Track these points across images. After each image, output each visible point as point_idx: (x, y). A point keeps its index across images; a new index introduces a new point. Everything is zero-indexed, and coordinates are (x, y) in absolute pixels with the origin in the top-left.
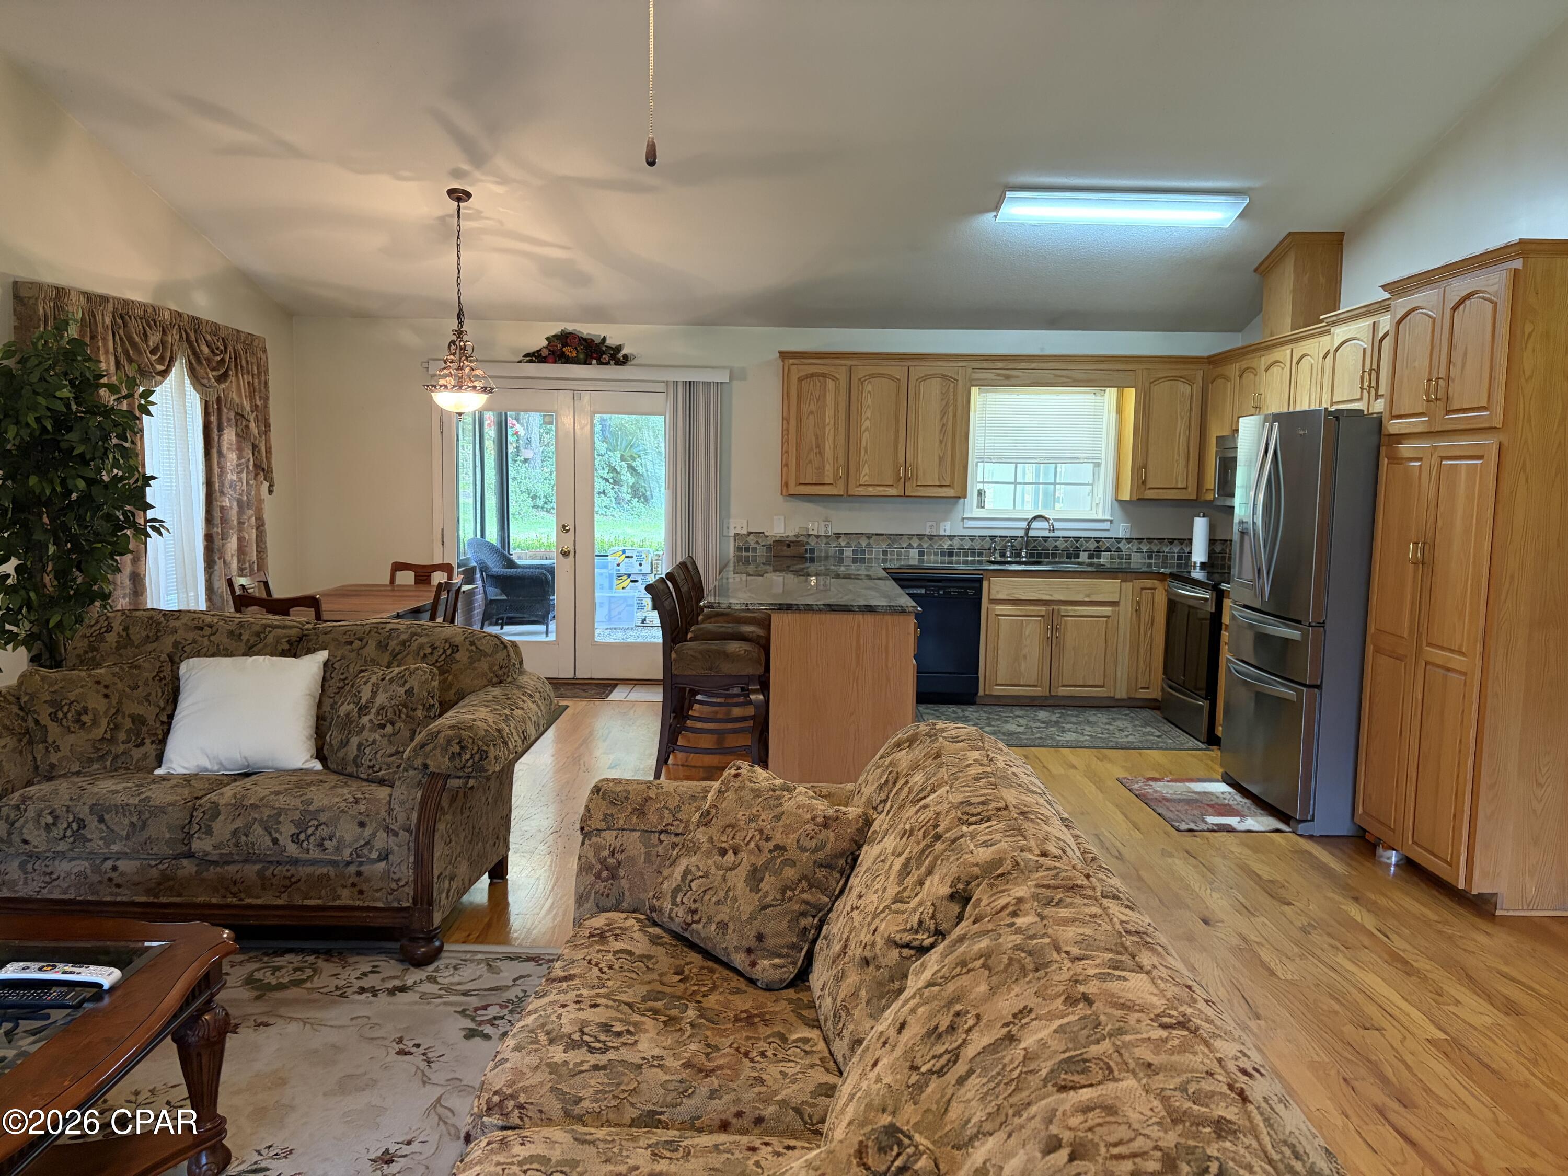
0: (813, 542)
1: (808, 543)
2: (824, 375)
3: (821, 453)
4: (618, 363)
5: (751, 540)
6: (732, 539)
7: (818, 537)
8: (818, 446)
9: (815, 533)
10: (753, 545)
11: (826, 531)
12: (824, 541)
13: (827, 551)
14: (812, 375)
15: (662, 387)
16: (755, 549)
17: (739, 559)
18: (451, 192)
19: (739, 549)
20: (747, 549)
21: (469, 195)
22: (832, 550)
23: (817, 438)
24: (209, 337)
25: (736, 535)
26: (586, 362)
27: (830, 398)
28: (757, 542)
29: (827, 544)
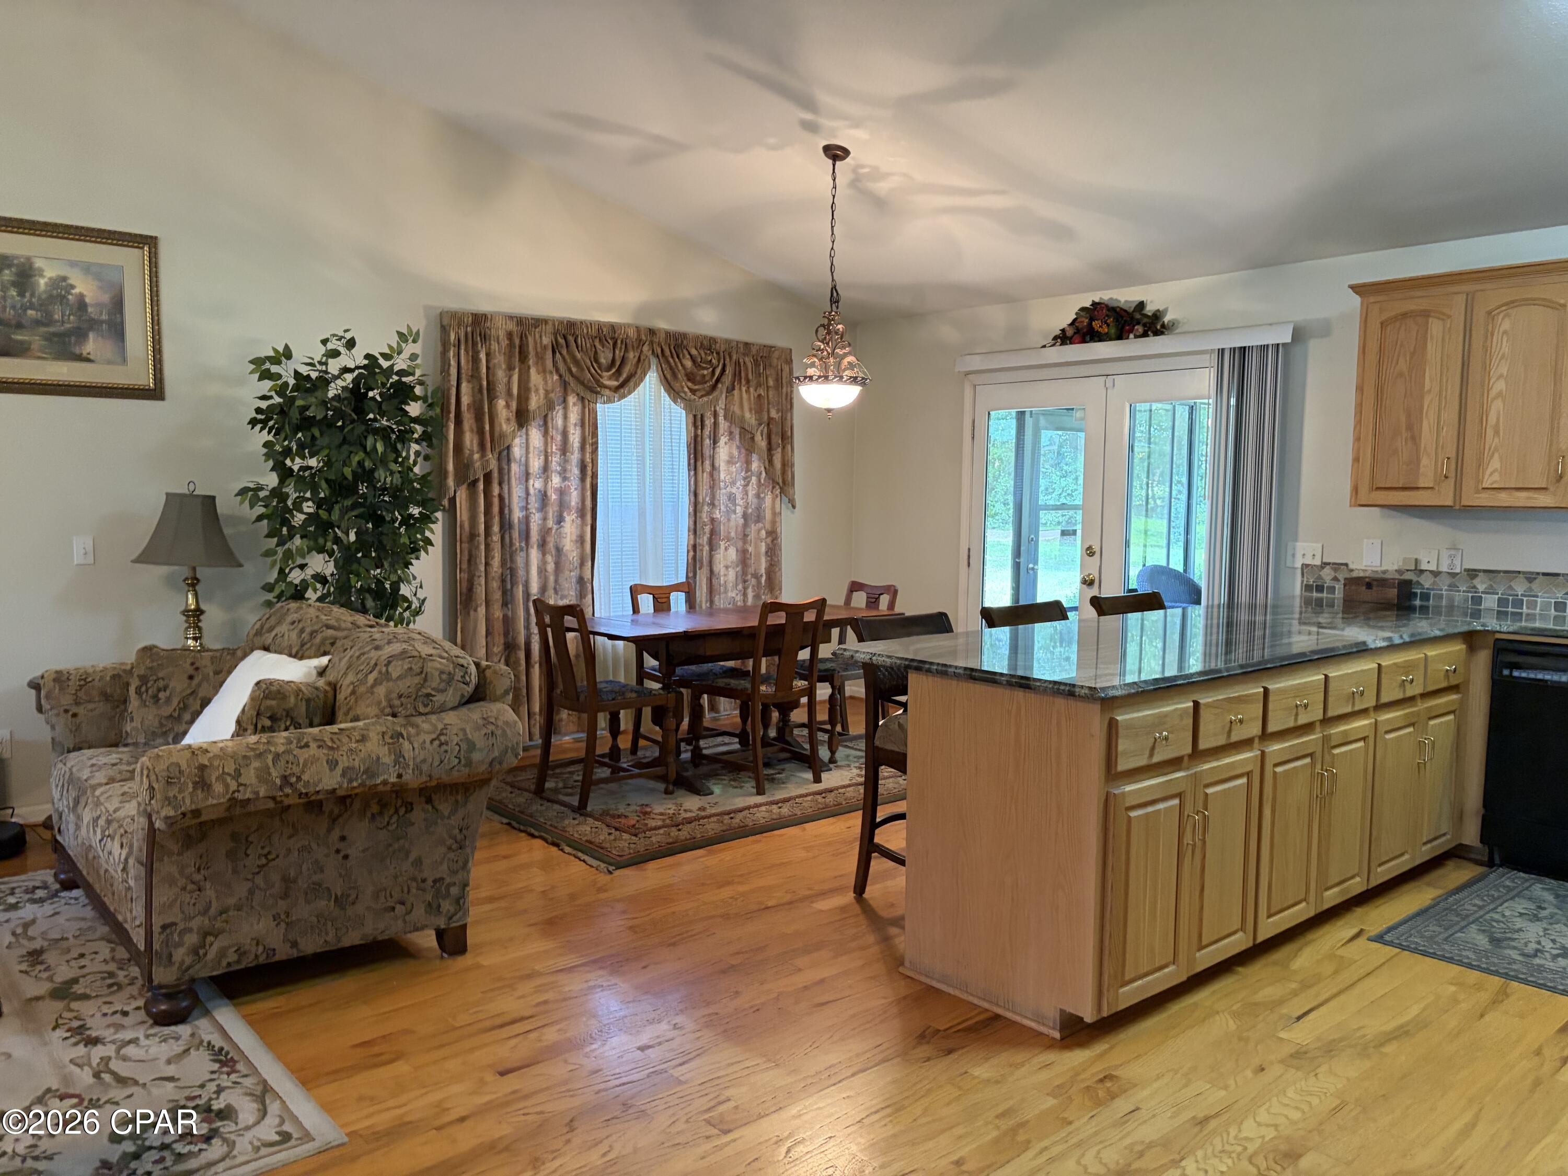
0: (1427, 582)
1: (1418, 583)
2: (1426, 314)
3: (1415, 439)
4: (1157, 333)
5: (1327, 574)
6: (1299, 572)
7: (1436, 574)
8: (1410, 427)
9: (1433, 567)
10: (1328, 582)
11: (1451, 565)
12: (1448, 581)
13: (1451, 600)
14: (1405, 315)
15: (1206, 359)
16: (1332, 590)
17: (1307, 602)
18: (827, 149)
19: (1308, 588)
20: (1320, 589)
21: (846, 152)
22: (1461, 596)
23: (1409, 416)
24: (694, 352)
25: (1304, 566)
26: (1120, 337)
27: (1432, 350)
28: (1336, 579)
29: (1452, 587)
